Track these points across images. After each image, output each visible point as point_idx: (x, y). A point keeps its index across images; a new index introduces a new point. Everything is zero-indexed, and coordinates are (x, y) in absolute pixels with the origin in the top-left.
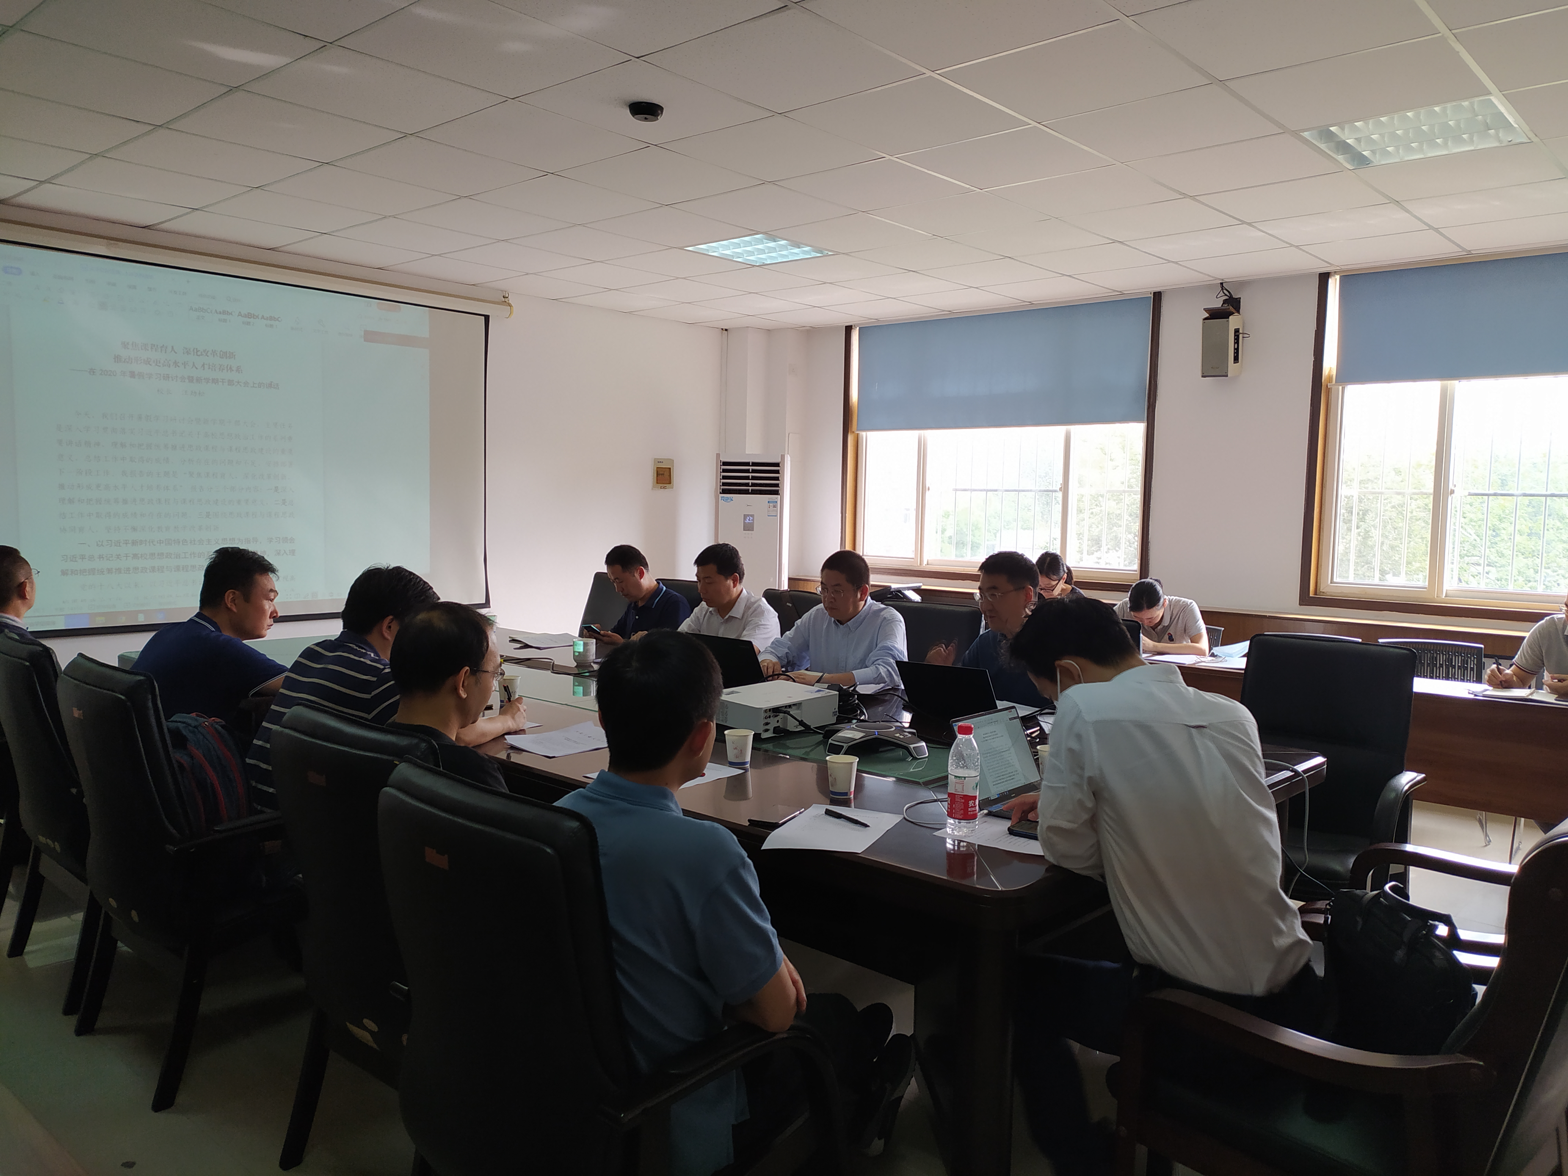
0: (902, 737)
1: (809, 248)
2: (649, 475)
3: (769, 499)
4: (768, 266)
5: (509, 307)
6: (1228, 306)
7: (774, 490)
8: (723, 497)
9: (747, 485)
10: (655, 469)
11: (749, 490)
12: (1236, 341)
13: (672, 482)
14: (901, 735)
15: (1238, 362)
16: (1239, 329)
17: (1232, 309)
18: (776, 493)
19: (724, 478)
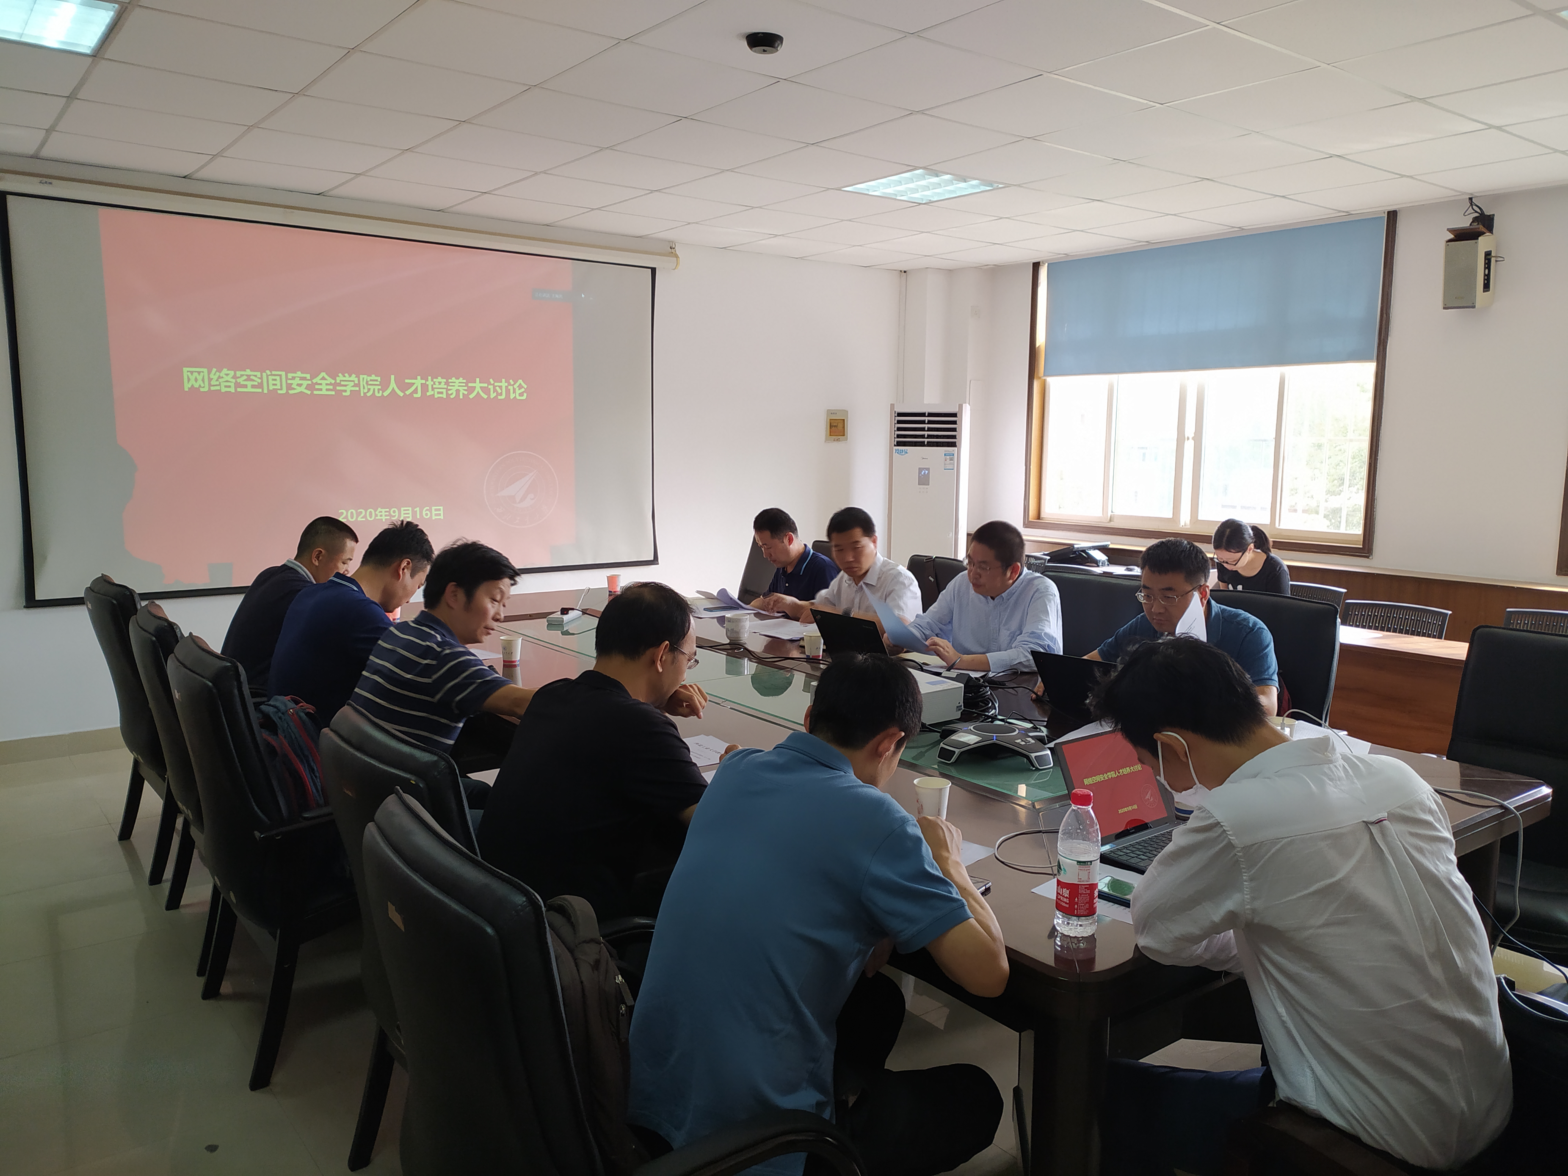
0: (1023, 743)
1: (977, 181)
2: (822, 427)
3: (945, 451)
4: (937, 203)
5: (676, 259)
6: (1478, 224)
7: (950, 441)
8: (898, 450)
9: (923, 436)
10: (829, 421)
11: (924, 442)
12: (1486, 266)
13: (846, 434)
14: (1023, 741)
15: (1489, 291)
16: (1491, 251)
17: (1481, 228)
18: (953, 445)
19: (899, 429)
